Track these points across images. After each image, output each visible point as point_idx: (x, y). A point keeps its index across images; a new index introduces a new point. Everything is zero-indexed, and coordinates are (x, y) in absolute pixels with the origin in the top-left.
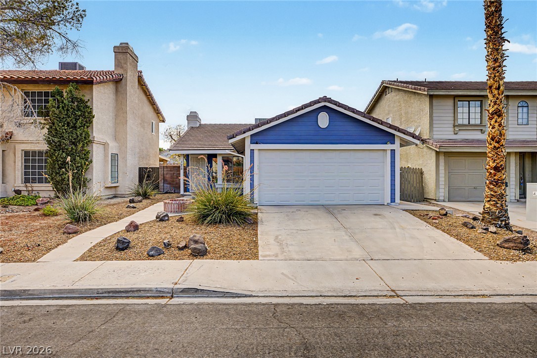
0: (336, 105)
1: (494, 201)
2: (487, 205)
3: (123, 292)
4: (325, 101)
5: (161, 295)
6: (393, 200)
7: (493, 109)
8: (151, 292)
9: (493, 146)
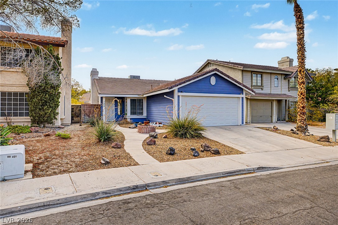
0: (221, 73)
1: (303, 122)
2: (299, 124)
3: (233, 172)
4: (216, 71)
5: (250, 172)
6: (243, 123)
7: (301, 81)
8: (245, 171)
9: (301, 97)
